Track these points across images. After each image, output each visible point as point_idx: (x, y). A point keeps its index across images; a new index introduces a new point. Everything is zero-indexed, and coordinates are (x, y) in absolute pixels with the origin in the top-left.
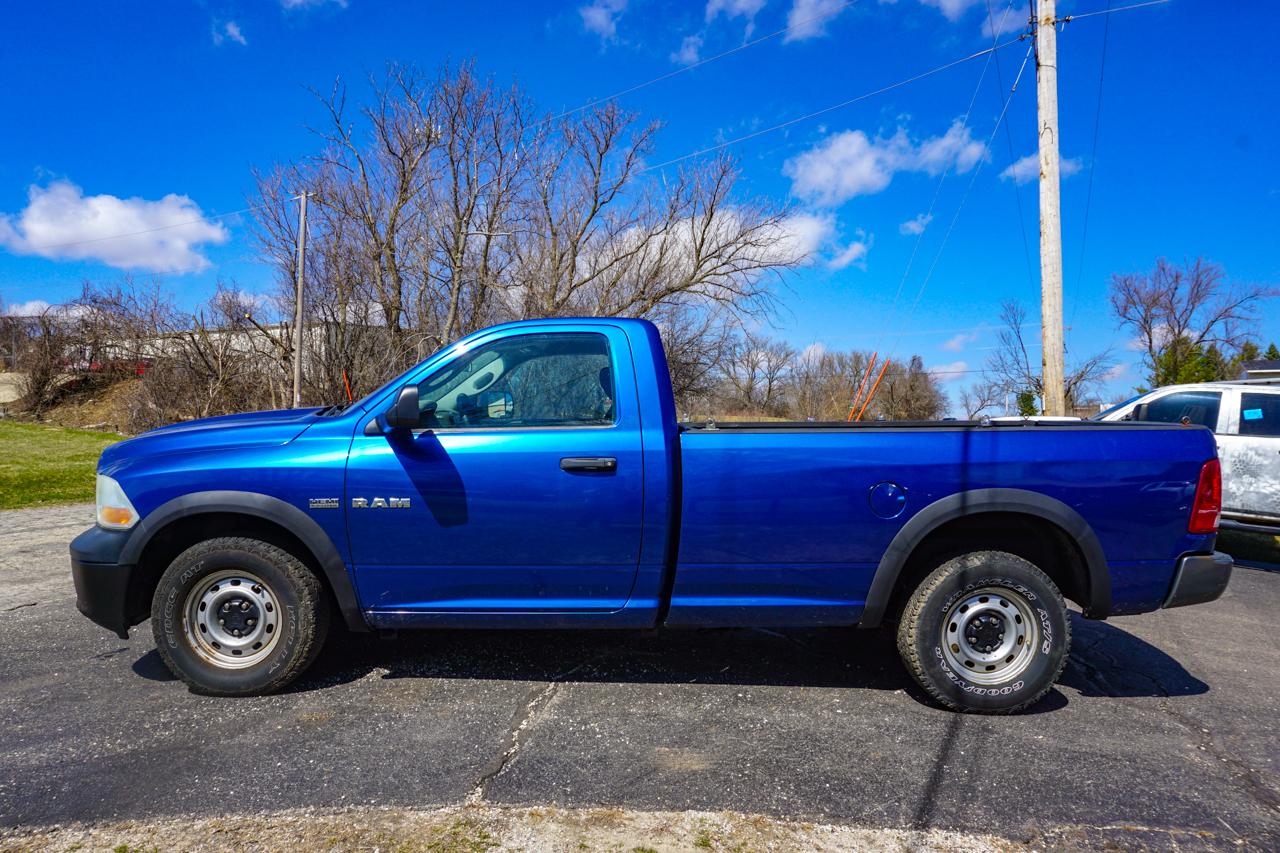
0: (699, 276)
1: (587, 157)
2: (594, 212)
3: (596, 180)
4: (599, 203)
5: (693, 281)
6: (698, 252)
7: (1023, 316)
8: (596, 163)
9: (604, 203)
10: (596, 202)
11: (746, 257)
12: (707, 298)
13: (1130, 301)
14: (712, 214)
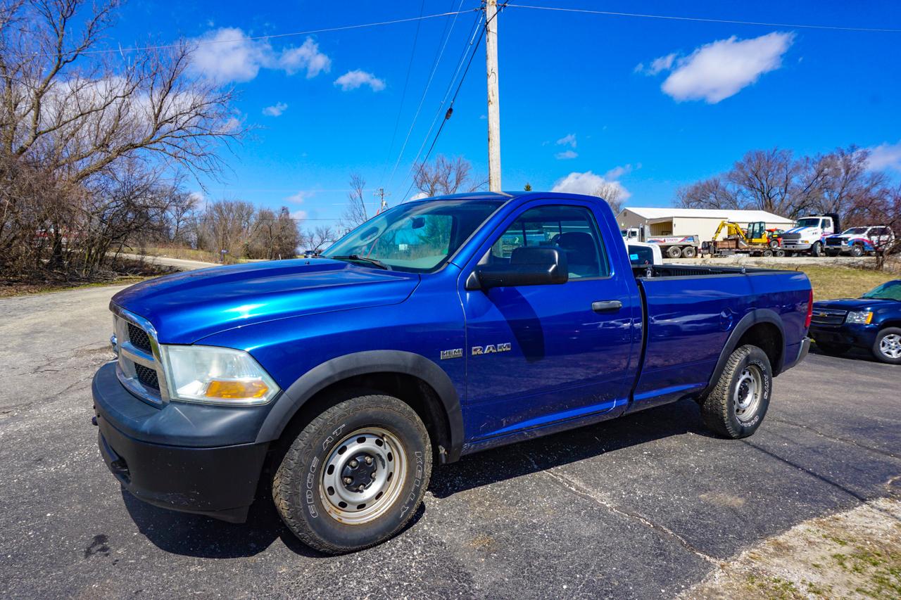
0: (157, 136)
1: (50, 17)
2: (58, 68)
3: (58, 40)
4: (62, 62)
5: (152, 141)
6: (157, 116)
7: (364, 184)
8: (59, 26)
9: (67, 62)
10: (60, 60)
11: (199, 125)
12: (166, 156)
13: (423, 181)
14: (170, 88)
